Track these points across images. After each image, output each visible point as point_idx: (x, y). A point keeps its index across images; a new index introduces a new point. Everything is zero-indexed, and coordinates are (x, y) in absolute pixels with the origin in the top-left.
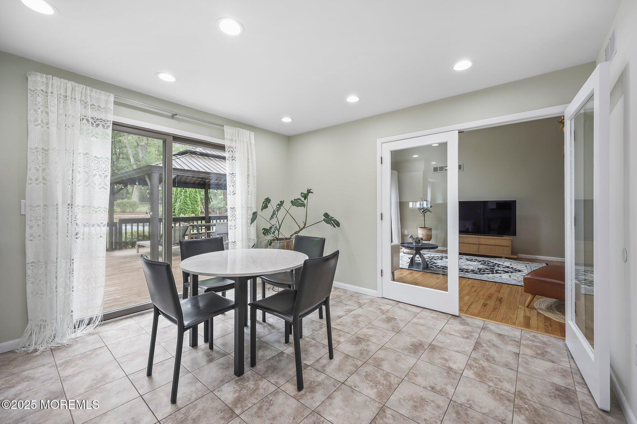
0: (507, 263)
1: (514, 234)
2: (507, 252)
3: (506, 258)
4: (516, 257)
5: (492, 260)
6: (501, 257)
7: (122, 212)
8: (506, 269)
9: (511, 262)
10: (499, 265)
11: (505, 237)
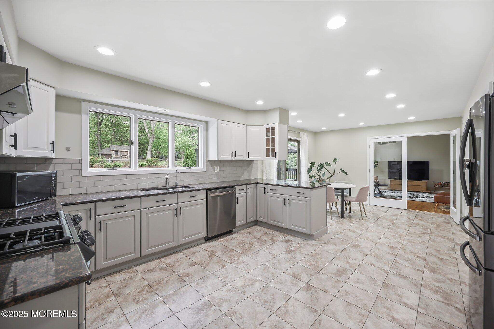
0: (424, 194)
1: (428, 179)
2: (425, 189)
3: (423, 192)
4: (429, 192)
5: (416, 193)
6: (421, 192)
7: (149, 166)
8: (424, 197)
9: (427, 194)
10: (420, 195)
11: (423, 181)
